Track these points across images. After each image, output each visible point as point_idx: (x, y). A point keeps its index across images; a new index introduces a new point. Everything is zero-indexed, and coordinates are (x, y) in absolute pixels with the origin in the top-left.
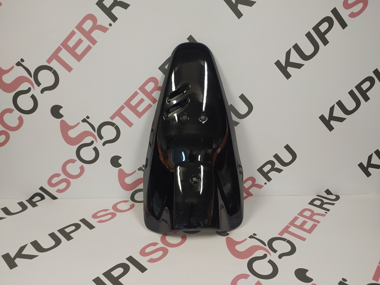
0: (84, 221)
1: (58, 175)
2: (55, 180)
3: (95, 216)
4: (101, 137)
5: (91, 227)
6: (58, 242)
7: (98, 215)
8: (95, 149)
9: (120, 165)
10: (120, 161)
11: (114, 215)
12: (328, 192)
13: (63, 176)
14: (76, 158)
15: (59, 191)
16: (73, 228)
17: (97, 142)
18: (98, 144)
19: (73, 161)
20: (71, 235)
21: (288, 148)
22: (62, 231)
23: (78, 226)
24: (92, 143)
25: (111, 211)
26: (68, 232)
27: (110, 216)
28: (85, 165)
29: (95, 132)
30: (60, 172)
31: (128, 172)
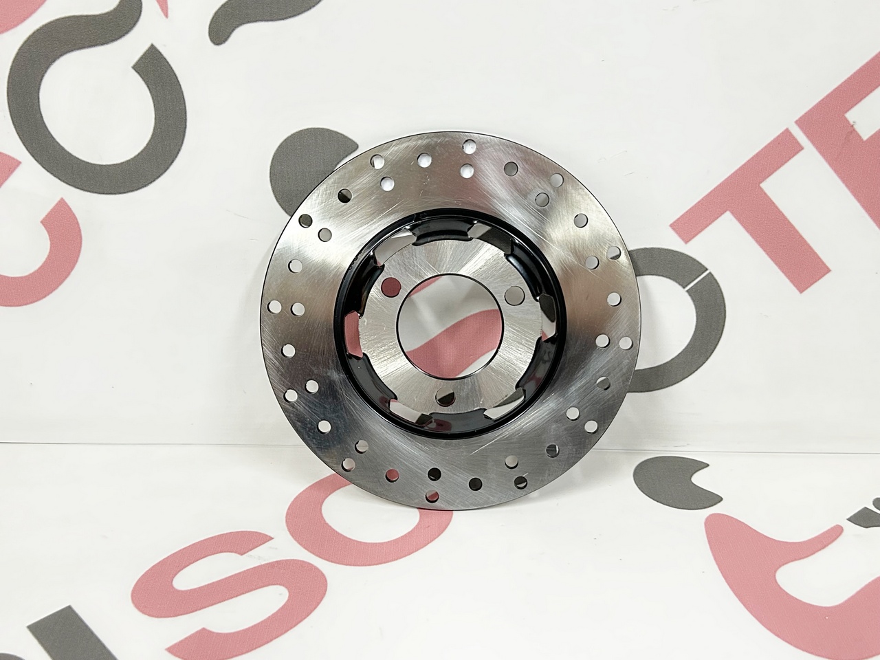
7: (187, 580)
8: (154, 70)
17: (167, 16)
18: (178, 25)
25: (285, 547)
27: (272, 598)
28: (81, 202)
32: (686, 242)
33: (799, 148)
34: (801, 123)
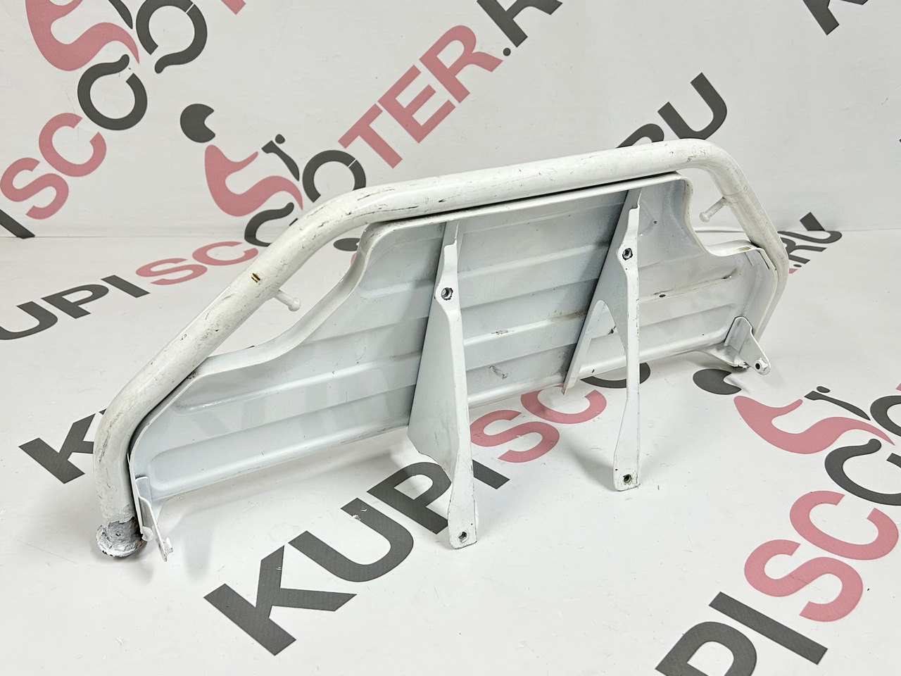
0: (114, 280)
1: (29, 164)
2: (22, 180)
3: (144, 271)
4: (150, 46)
5: (137, 292)
6: (47, 321)
7: (154, 269)
8: (134, 82)
9: (209, 135)
10: (209, 122)
11: (199, 272)
12: (810, 222)
13: (44, 168)
14: (80, 112)
15: (35, 213)
16: (88, 294)
17: (138, 61)
18: (143, 66)
19: (71, 120)
20: (82, 306)
21: (701, 84)
22: (56, 300)
23: (98, 292)
24: (124, 62)
25: (192, 262)
26: (72, 301)
27: (189, 272)
28: (106, 133)
29: (132, 28)
30: (38, 155)
31: (234, 156)
32: (345, 147)
33: (381, 111)
34: (380, 101)
